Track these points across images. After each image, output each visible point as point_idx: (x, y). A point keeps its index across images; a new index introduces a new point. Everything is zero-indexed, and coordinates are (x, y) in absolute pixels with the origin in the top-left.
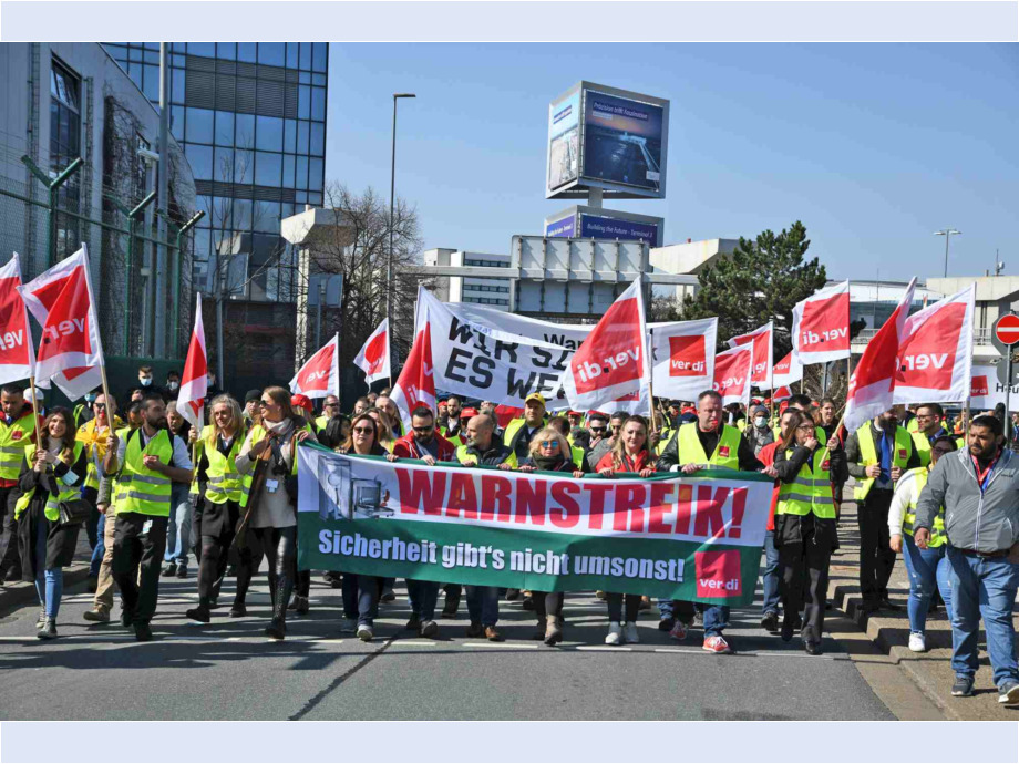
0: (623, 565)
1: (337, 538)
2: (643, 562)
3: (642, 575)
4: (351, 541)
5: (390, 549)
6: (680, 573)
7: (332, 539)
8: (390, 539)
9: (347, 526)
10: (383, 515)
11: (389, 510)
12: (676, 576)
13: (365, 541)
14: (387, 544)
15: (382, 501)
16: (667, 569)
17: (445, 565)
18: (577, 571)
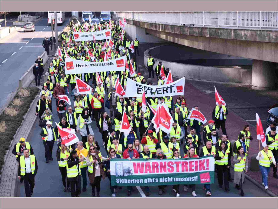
0: (185, 179)
1: (120, 180)
2: (189, 178)
3: (189, 181)
4: (123, 180)
5: (133, 181)
6: (197, 179)
7: (119, 180)
8: (132, 179)
9: (123, 177)
10: (130, 174)
11: (131, 173)
12: (196, 179)
13: (127, 180)
14: (132, 180)
15: (130, 171)
16: (194, 179)
17: (145, 183)
18: (175, 181)
